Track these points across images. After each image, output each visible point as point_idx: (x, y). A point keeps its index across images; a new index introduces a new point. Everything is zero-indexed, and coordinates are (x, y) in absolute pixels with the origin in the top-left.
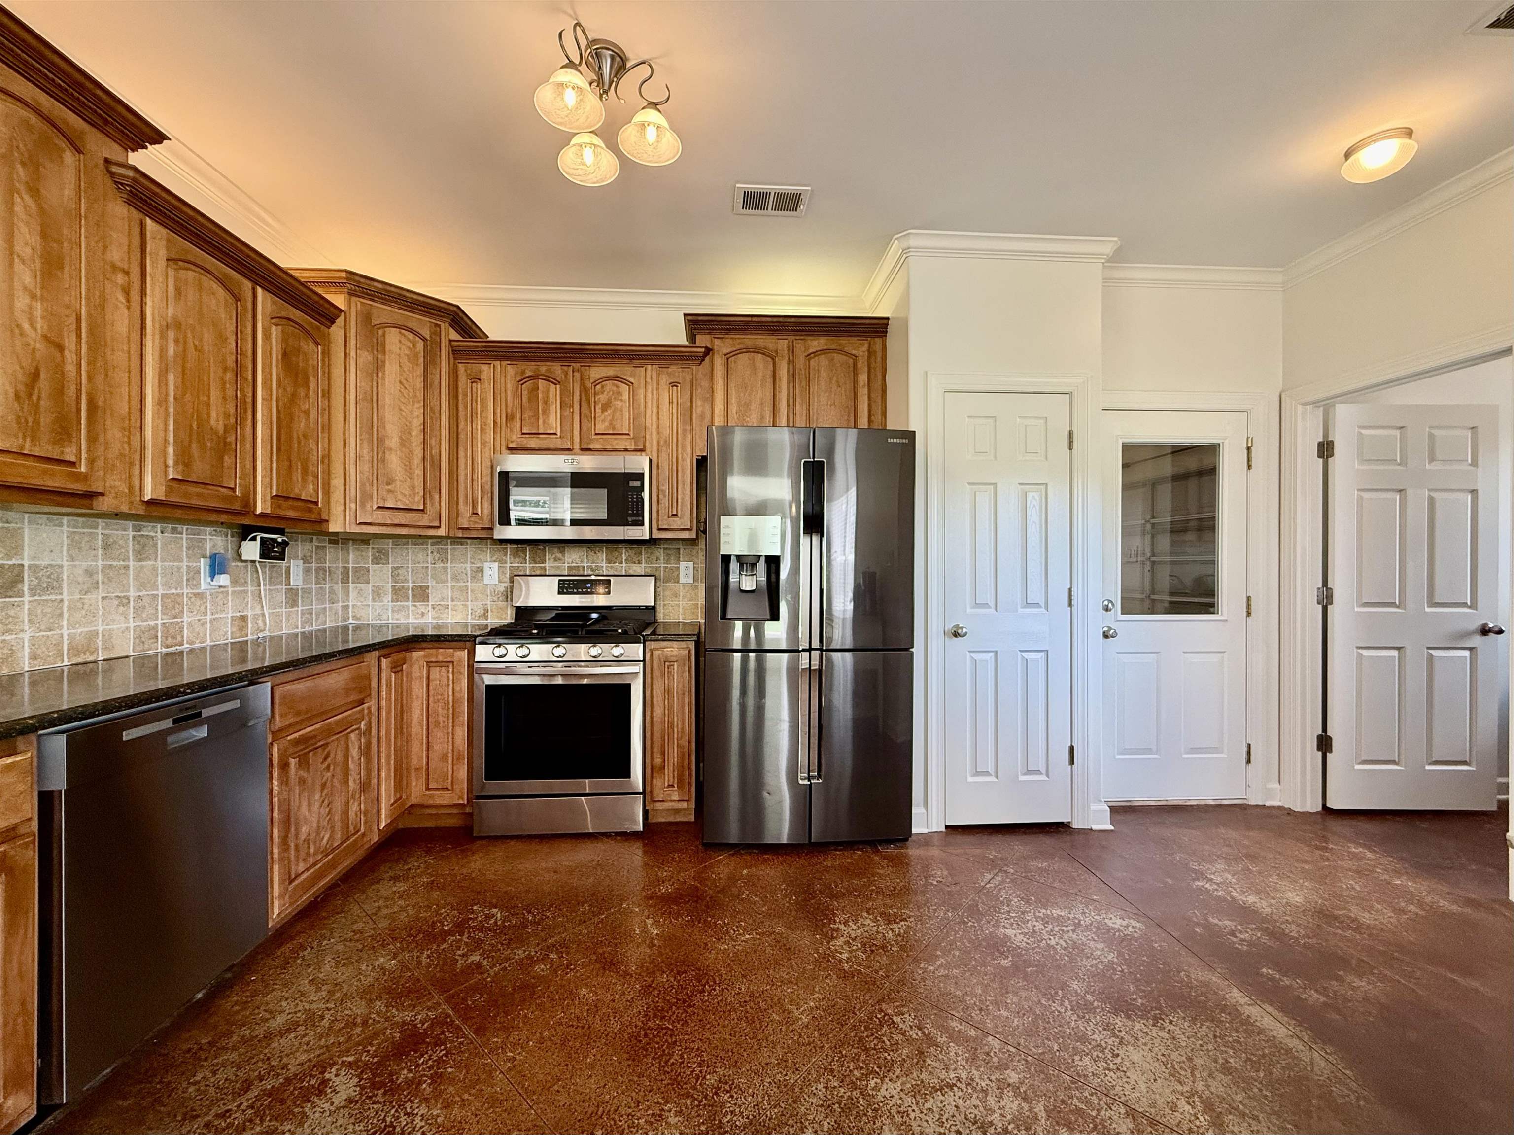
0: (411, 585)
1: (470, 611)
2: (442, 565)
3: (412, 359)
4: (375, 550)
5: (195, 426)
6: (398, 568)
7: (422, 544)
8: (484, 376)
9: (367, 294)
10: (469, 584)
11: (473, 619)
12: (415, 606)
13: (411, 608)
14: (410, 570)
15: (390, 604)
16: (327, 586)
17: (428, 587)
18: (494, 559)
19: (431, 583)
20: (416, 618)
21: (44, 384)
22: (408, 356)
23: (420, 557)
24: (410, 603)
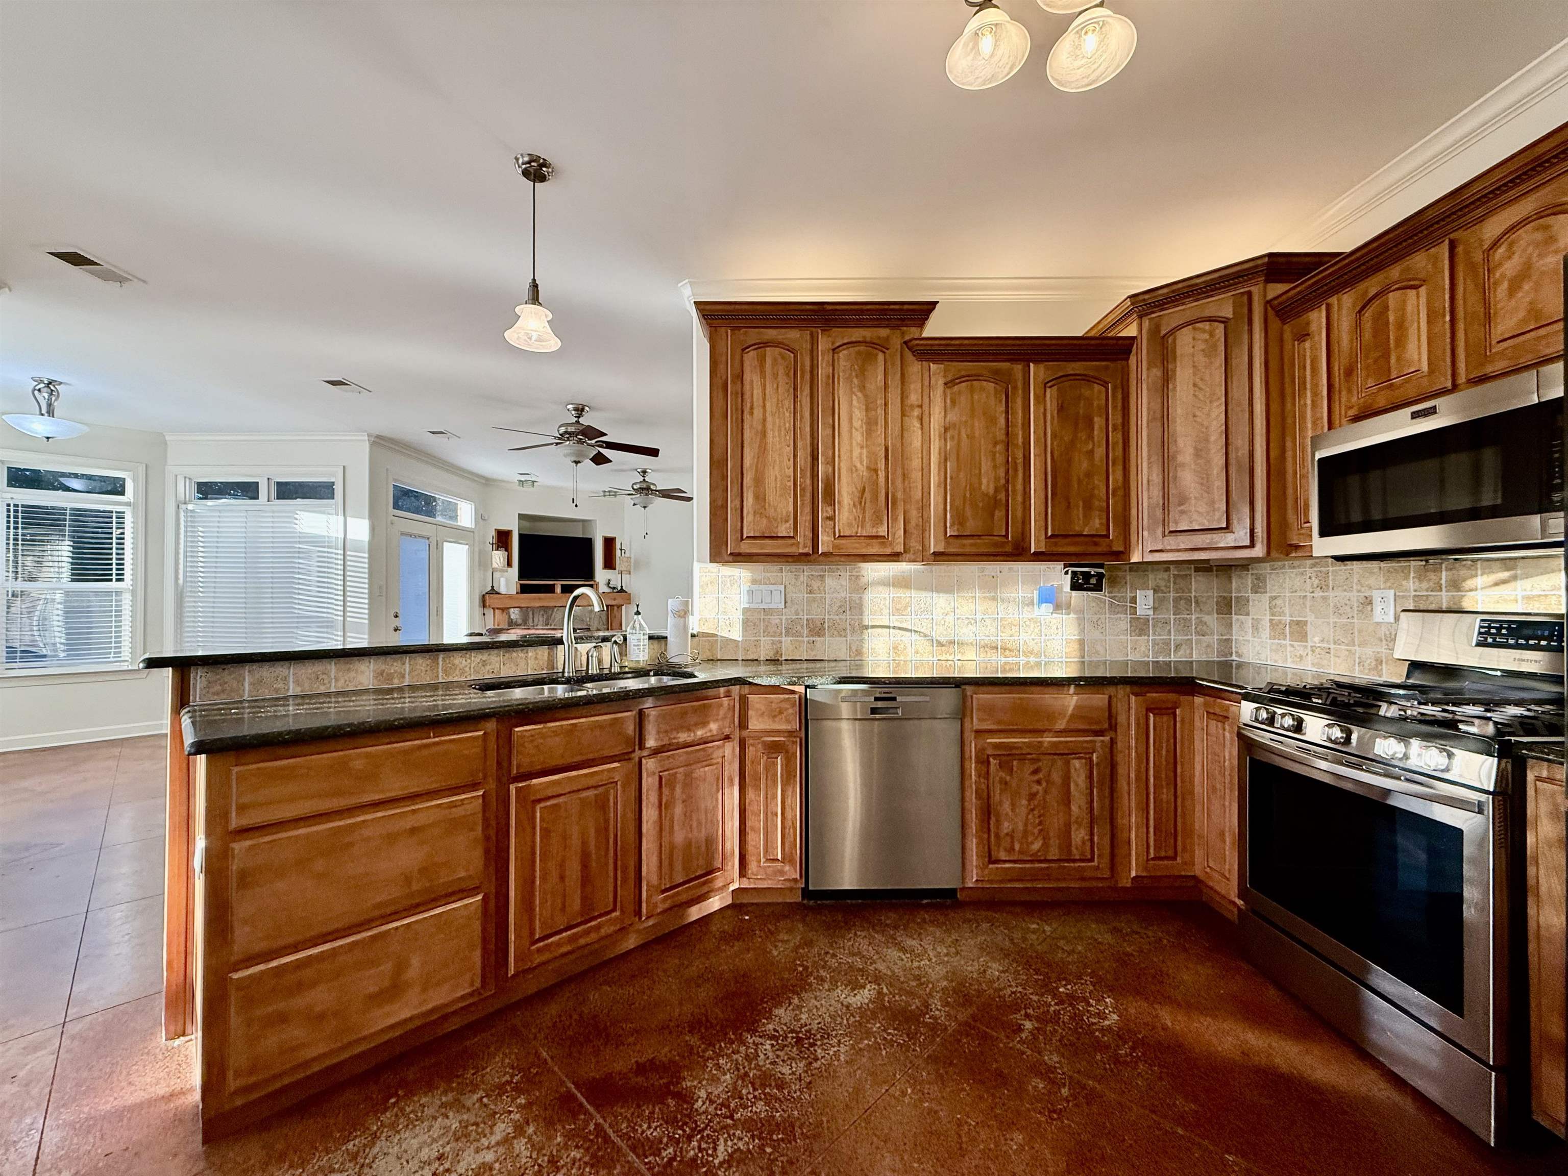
0: (1288, 619)
1: (1357, 661)
2: (1321, 594)
3: (1209, 352)
4: (1254, 577)
5: (968, 495)
6: (1275, 598)
7: (1299, 567)
8: (1313, 327)
9: (1156, 306)
10: (1355, 620)
11: (1360, 671)
12: (1292, 646)
13: (1289, 648)
14: (1287, 599)
15: (1268, 641)
16: (1194, 617)
17: (1306, 623)
18: (1389, 584)
19: (1310, 618)
20: (1293, 662)
21: (867, 495)
22: (1203, 350)
23: (1298, 582)
24: (1288, 642)
